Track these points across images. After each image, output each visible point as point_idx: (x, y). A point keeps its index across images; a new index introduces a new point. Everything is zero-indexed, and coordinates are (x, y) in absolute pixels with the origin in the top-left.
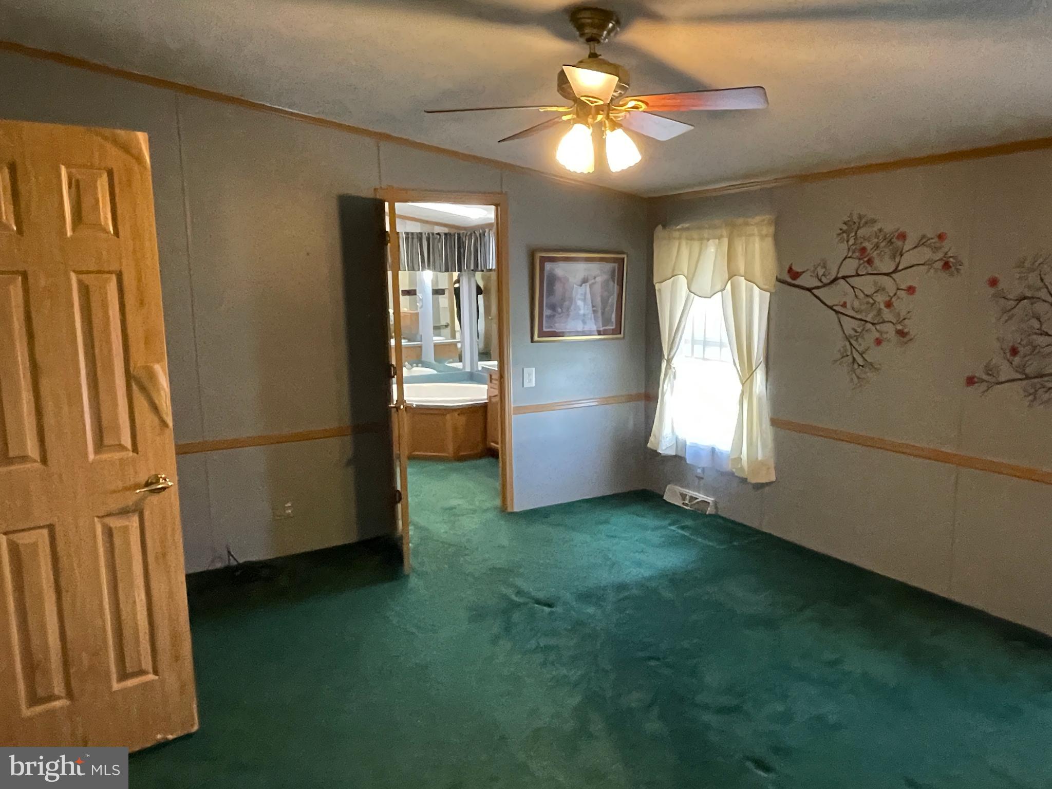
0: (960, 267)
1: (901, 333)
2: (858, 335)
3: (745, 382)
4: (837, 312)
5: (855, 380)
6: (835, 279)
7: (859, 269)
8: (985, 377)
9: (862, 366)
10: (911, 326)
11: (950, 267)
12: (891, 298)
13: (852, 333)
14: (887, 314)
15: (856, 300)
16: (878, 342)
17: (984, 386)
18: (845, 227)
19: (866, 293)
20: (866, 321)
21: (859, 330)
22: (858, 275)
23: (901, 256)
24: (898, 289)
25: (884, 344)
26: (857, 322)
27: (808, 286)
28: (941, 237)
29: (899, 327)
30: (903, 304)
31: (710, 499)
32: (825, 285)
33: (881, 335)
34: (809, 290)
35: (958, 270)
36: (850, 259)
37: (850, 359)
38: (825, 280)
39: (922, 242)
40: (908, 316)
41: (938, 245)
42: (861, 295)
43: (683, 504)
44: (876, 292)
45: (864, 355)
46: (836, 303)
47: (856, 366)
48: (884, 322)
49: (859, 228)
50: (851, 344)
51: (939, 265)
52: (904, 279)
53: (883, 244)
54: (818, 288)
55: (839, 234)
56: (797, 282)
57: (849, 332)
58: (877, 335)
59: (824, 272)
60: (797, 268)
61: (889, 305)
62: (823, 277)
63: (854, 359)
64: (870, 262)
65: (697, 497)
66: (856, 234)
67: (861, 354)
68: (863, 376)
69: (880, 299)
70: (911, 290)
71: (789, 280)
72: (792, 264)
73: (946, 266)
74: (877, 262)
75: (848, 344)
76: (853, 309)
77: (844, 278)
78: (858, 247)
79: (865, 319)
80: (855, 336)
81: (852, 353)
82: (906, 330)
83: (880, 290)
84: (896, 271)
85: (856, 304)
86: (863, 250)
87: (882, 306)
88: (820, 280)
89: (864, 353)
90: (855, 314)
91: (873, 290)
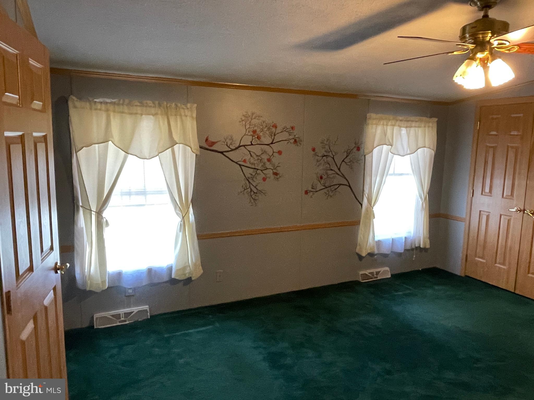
0: (300, 142)
1: (276, 174)
2: (253, 177)
3: (185, 216)
4: (240, 165)
5: (252, 201)
6: (240, 146)
7: (253, 142)
8: (312, 190)
9: (256, 193)
10: (279, 170)
11: (297, 142)
12: (270, 157)
13: (250, 176)
14: (268, 165)
15: (252, 158)
16: (264, 179)
17: (311, 193)
18: (243, 118)
19: (257, 154)
20: (258, 169)
21: (254, 174)
22: (252, 144)
23: (275, 136)
24: (273, 152)
25: (268, 179)
26: (252, 170)
27: (221, 151)
28: (292, 128)
29: (275, 171)
30: (276, 160)
31: (146, 307)
32: (232, 150)
33: (266, 176)
34: (222, 153)
35: (300, 144)
36: (247, 136)
37: (249, 190)
38: (233, 147)
39: (285, 130)
40: (279, 165)
41: (292, 131)
42: (255, 156)
43: (120, 322)
44: (262, 154)
45: (257, 187)
46: (240, 160)
47: (252, 193)
48: (267, 169)
49: (252, 119)
50: (249, 182)
51: (292, 141)
52: (276, 147)
53: (266, 129)
54: (228, 151)
55: (240, 122)
56: (214, 148)
57: (248, 175)
58: (264, 176)
59: (231, 143)
60: (212, 139)
61: (269, 160)
62: (231, 145)
63: (251, 190)
64: (259, 138)
65: (133, 311)
66: (250, 122)
67: (255, 187)
68: (256, 198)
69: (265, 157)
70: (280, 153)
71: (207, 147)
72: (208, 137)
73: (295, 141)
74: (263, 139)
75: (247, 182)
76: (250, 163)
77: (244, 146)
78: (252, 129)
79: (256, 168)
80: (251, 177)
81: (250, 187)
82: (278, 172)
83: (264, 152)
84: (272, 143)
85: (252, 161)
86: (254, 132)
87: (266, 161)
88: (229, 147)
89: (257, 186)
90: (251, 165)
91: (261, 153)
